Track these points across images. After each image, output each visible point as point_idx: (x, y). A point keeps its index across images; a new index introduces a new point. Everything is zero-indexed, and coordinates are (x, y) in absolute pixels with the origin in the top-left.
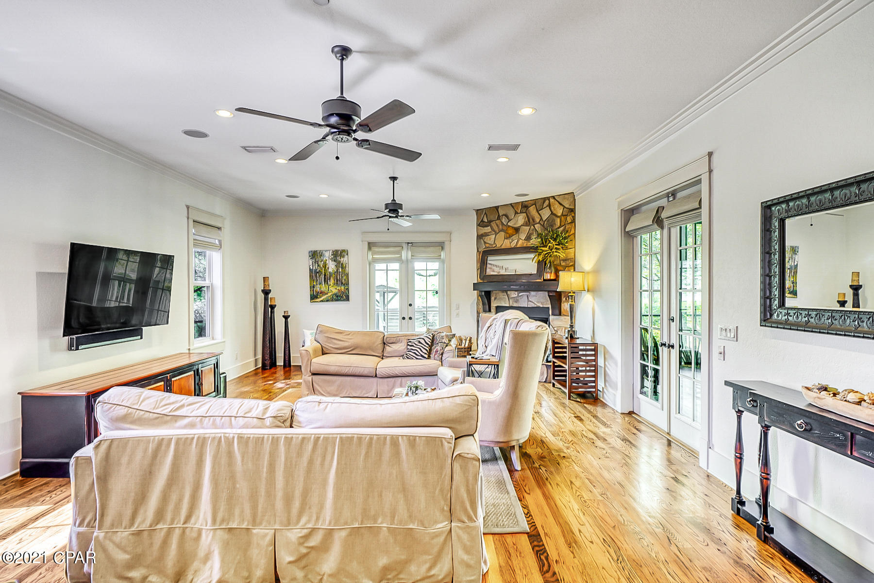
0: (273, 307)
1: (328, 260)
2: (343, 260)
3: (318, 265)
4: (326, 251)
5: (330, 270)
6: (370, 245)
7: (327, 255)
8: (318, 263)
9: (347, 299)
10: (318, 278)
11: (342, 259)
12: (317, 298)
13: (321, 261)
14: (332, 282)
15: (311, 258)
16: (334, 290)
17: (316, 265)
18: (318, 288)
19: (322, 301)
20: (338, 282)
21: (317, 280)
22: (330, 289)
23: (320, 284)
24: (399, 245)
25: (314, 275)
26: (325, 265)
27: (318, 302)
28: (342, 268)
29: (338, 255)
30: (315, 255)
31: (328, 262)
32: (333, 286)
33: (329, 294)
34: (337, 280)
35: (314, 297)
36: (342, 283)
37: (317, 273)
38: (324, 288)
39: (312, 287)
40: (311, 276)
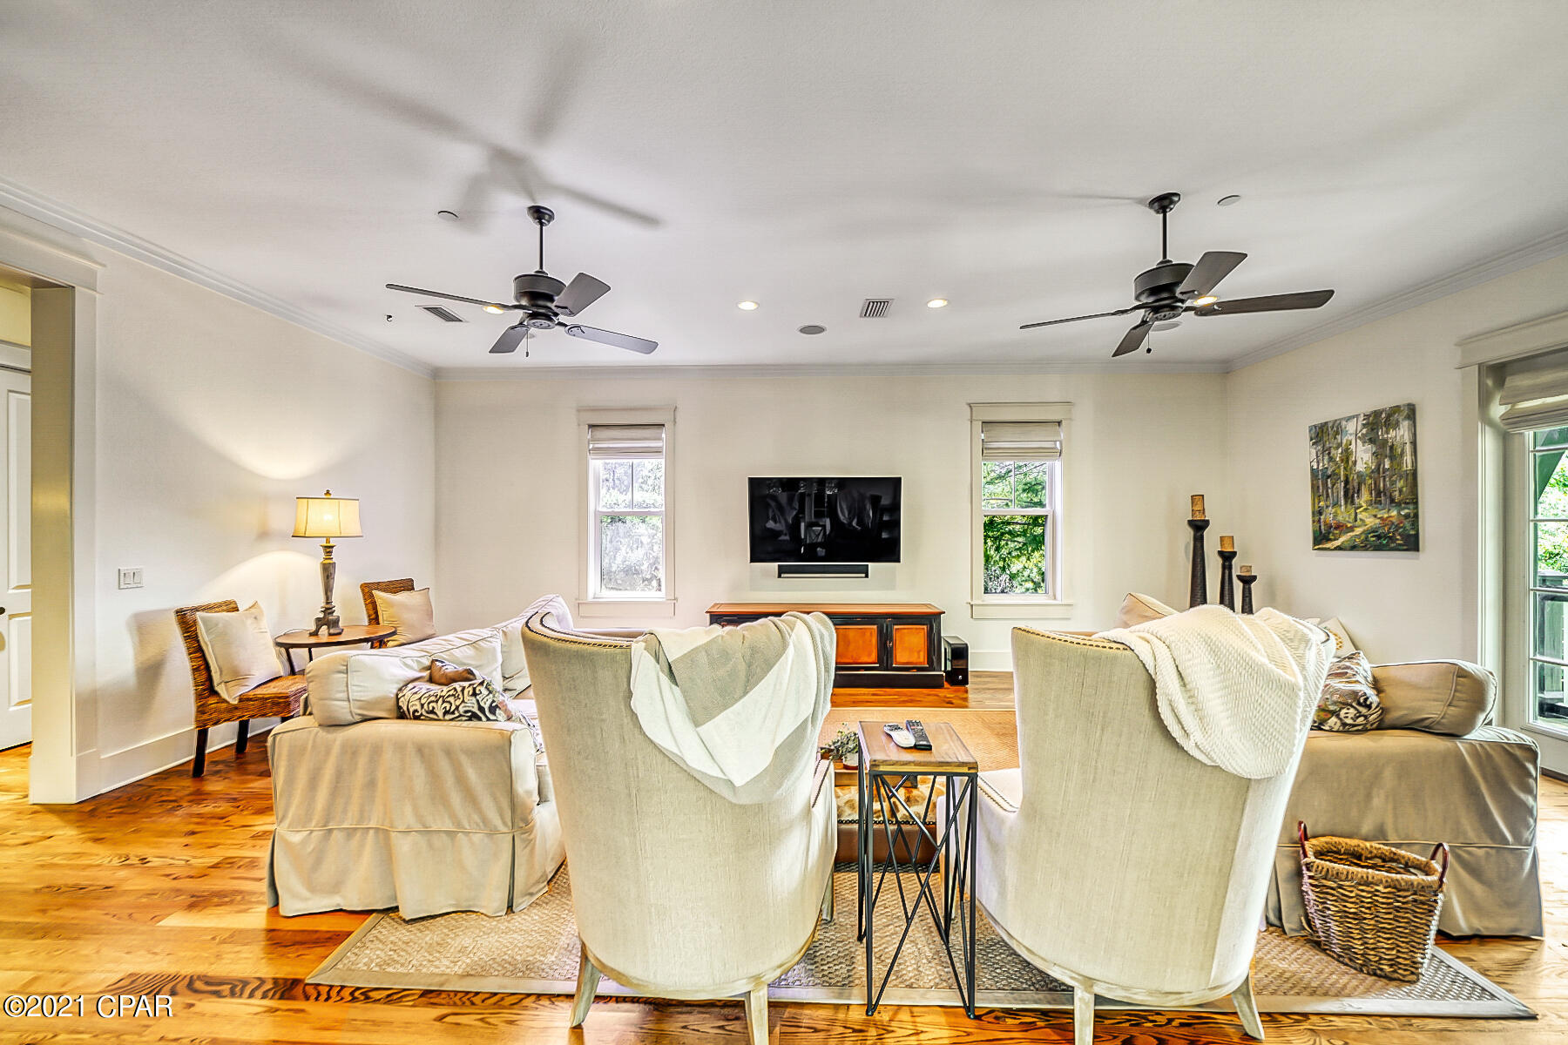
0: (1226, 556)
1: (1353, 442)
2: (1398, 435)
3: (1331, 459)
4: (1349, 419)
5: (1360, 467)
7: (1353, 430)
8: (1329, 453)
9: (1415, 545)
10: (1330, 491)
11: (1392, 433)
12: (1329, 540)
13: (1337, 448)
14: (1365, 497)
15: (1314, 444)
16: (1369, 520)
17: (1326, 458)
18: (1329, 517)
19: (1339, 548)
20: (1381, 496)
21: (1328, 496)
22: (1359, 516)
23: (1336, 504)
25: (1321, 482)
26: (1347, 454)
27: (1328, 549)
28: (1392, 458)
29: (1378, 423)
30: (1322, 434)
31: (1353, 447)
32: (1366, 510)
33: (1358, 531)
34: (1379, 494)
35: (1321, 538)
36: (1392, 501)
37: (1329, 477)
38: (1343, 514)
39: (1318, 513)
40: (1315, 488)
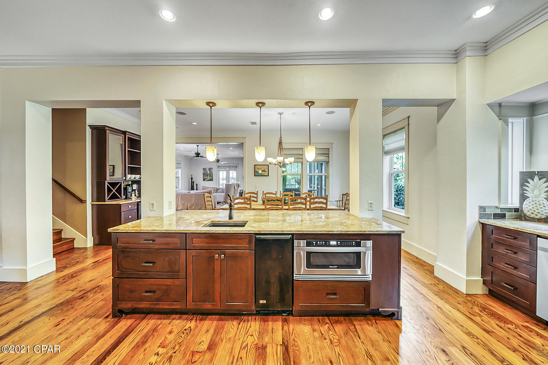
0: (193, 182)
2: (212, 170)
5: (208, 173)
6: (218, 167)
7: (207, 169)
9: (213, 181)
16: (209, 178)
17: (205, 172)
19: (206, 181)
20: (210, 176)
24: (226, 167)
25: (204, 174)
26: (207, 171)
28: (211, 172)
29: (210, 169)
30: (204, 169)
35: (204, 180)
38: (206, 177)
39: (204, 177)
40: (203, 175)
